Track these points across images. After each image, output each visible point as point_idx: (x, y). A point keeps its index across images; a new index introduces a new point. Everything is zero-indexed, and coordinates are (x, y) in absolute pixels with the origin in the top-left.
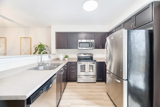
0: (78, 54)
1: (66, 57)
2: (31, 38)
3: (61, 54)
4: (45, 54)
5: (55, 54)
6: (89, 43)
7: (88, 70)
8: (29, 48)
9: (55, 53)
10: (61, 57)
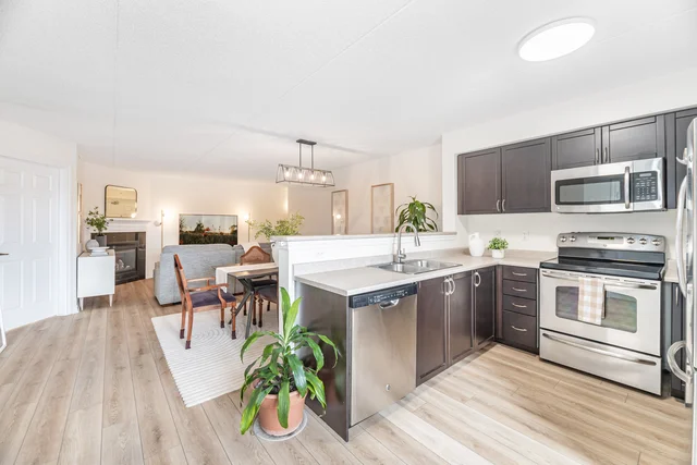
0: (563, 236)
1: (497, 245)
2: (392, 185)
3: (477, 234)
4: (425, 231)
5: (455, 233)
6: (620, 178)
7: (594, 316)
8: (389, 214)
9: (453, 230)
10: (478, 244)
